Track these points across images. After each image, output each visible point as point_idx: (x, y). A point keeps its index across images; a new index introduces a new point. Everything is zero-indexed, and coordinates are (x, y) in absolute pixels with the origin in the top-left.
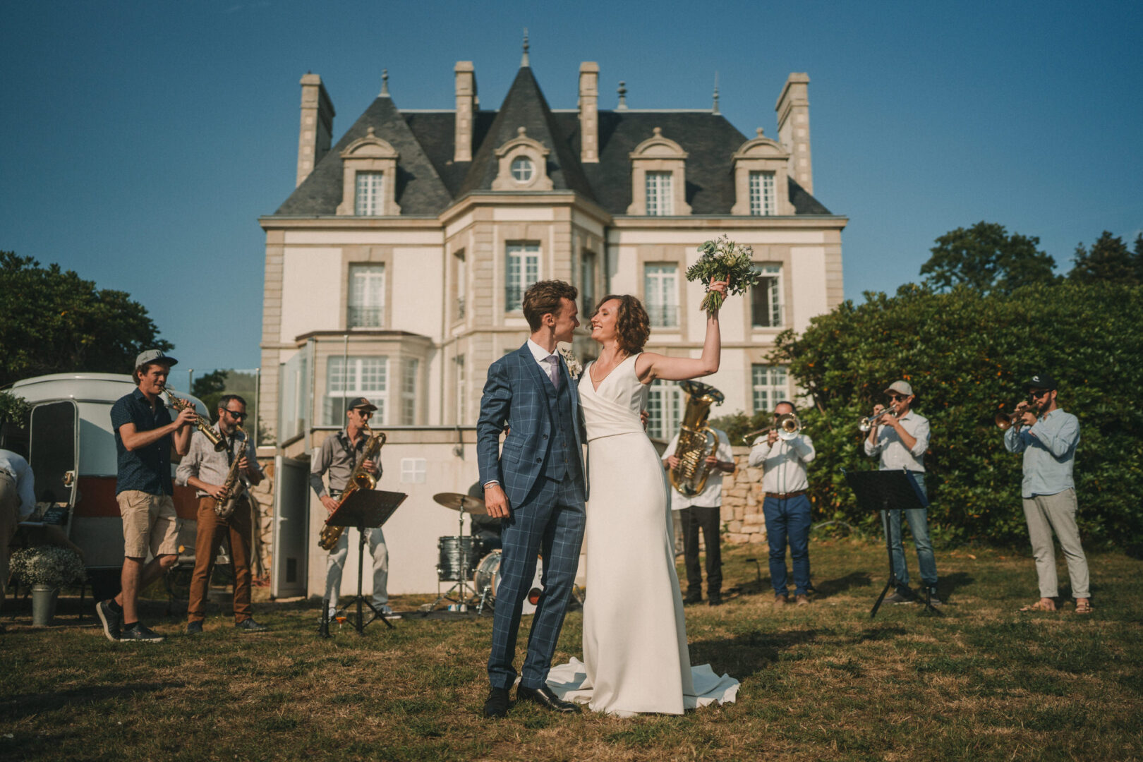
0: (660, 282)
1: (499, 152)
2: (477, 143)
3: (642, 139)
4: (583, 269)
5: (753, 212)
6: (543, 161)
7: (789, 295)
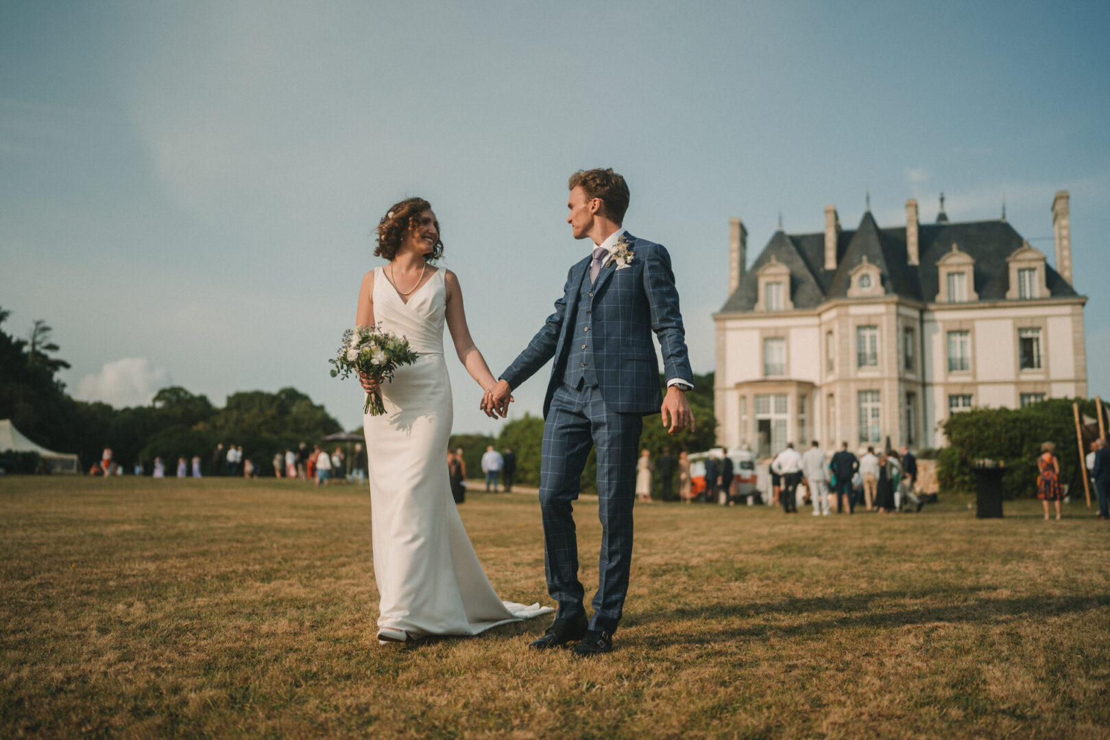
0: (958, 345)
1: (851, 272)
2: (840, 256)
3: (944, 253)
5: (1021, 295)
6: (878, 276)
7: (1046, 349)
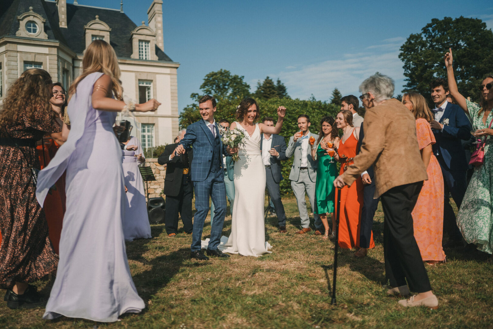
1: (19, 17)
4: (63, 78)
5: (140, 58)
6: (43, 25)
7: (155, 95)
